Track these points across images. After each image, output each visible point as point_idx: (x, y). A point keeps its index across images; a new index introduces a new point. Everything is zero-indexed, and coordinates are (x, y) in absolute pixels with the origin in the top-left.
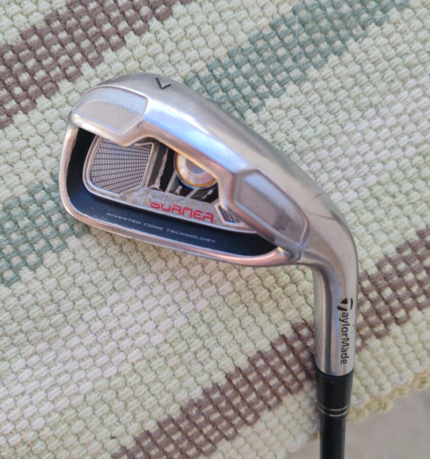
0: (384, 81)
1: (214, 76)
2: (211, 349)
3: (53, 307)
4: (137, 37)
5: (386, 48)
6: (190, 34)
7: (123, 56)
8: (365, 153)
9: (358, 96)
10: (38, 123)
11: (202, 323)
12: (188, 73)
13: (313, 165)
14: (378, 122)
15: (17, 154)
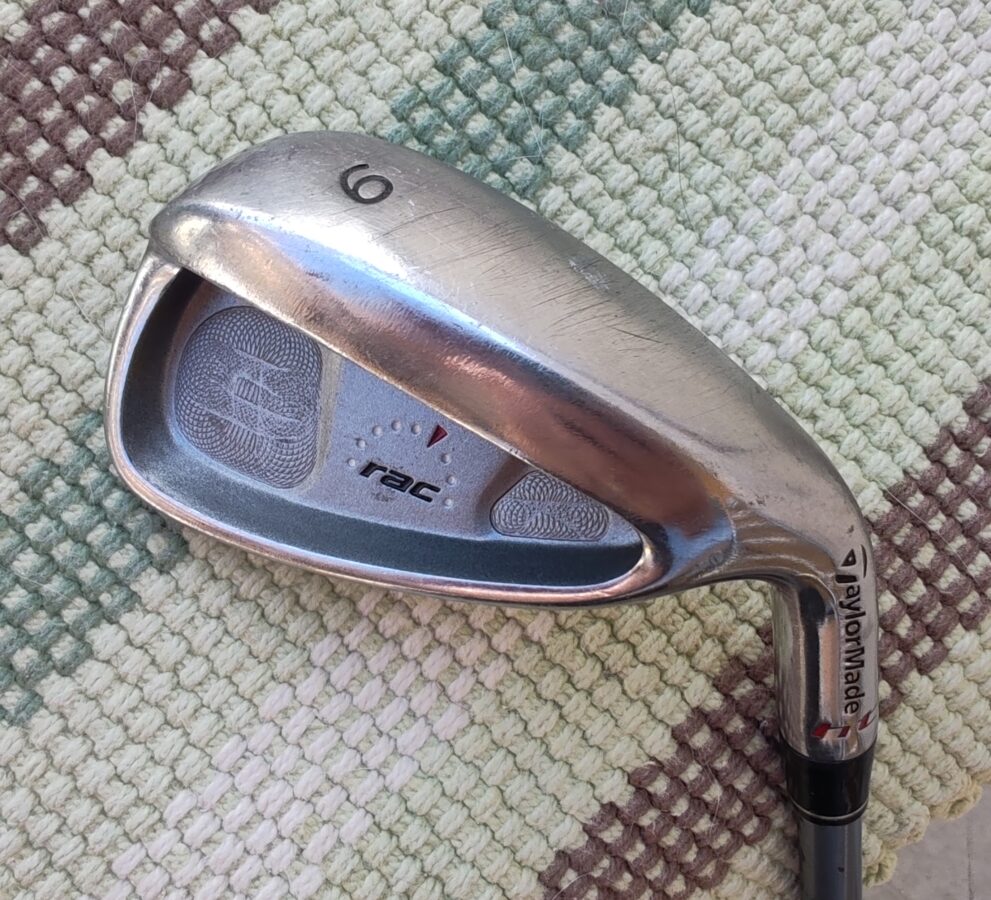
2: (443, 876)
9: (681, 195)
11: (408, 818)
14: (741, 245)
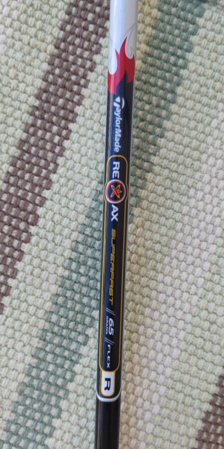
0: (188, 168)
1: (88, 236)
3: (84, 431)
4: (28, 244)
5: (176, 147)
6: (57, 221)
7: (28, 261)
8: (204, 218)
10: (6, 332)
12: (71, 245)
13: (178, 247)
15: (5, 358)
